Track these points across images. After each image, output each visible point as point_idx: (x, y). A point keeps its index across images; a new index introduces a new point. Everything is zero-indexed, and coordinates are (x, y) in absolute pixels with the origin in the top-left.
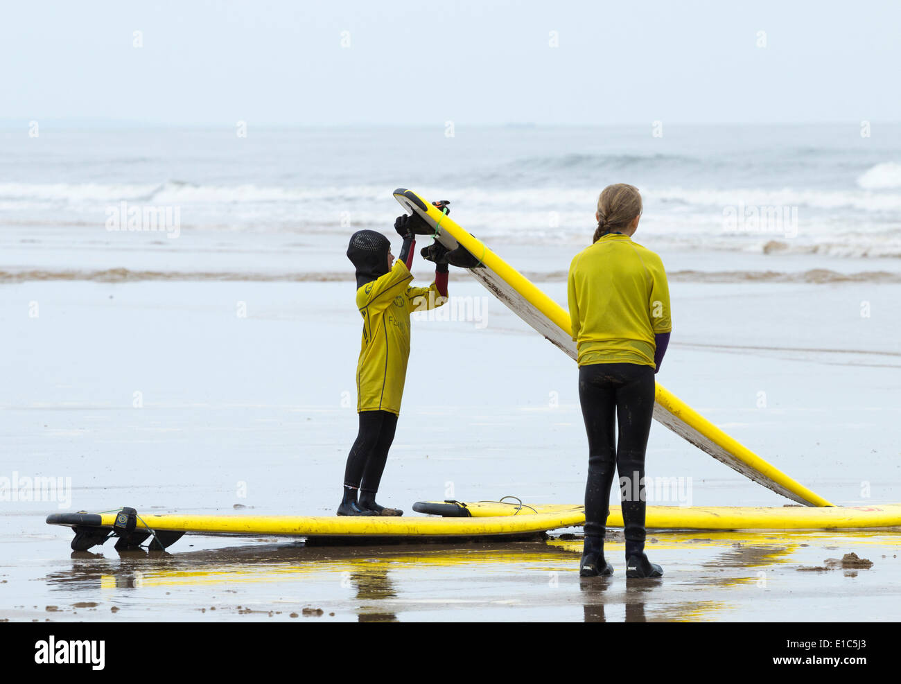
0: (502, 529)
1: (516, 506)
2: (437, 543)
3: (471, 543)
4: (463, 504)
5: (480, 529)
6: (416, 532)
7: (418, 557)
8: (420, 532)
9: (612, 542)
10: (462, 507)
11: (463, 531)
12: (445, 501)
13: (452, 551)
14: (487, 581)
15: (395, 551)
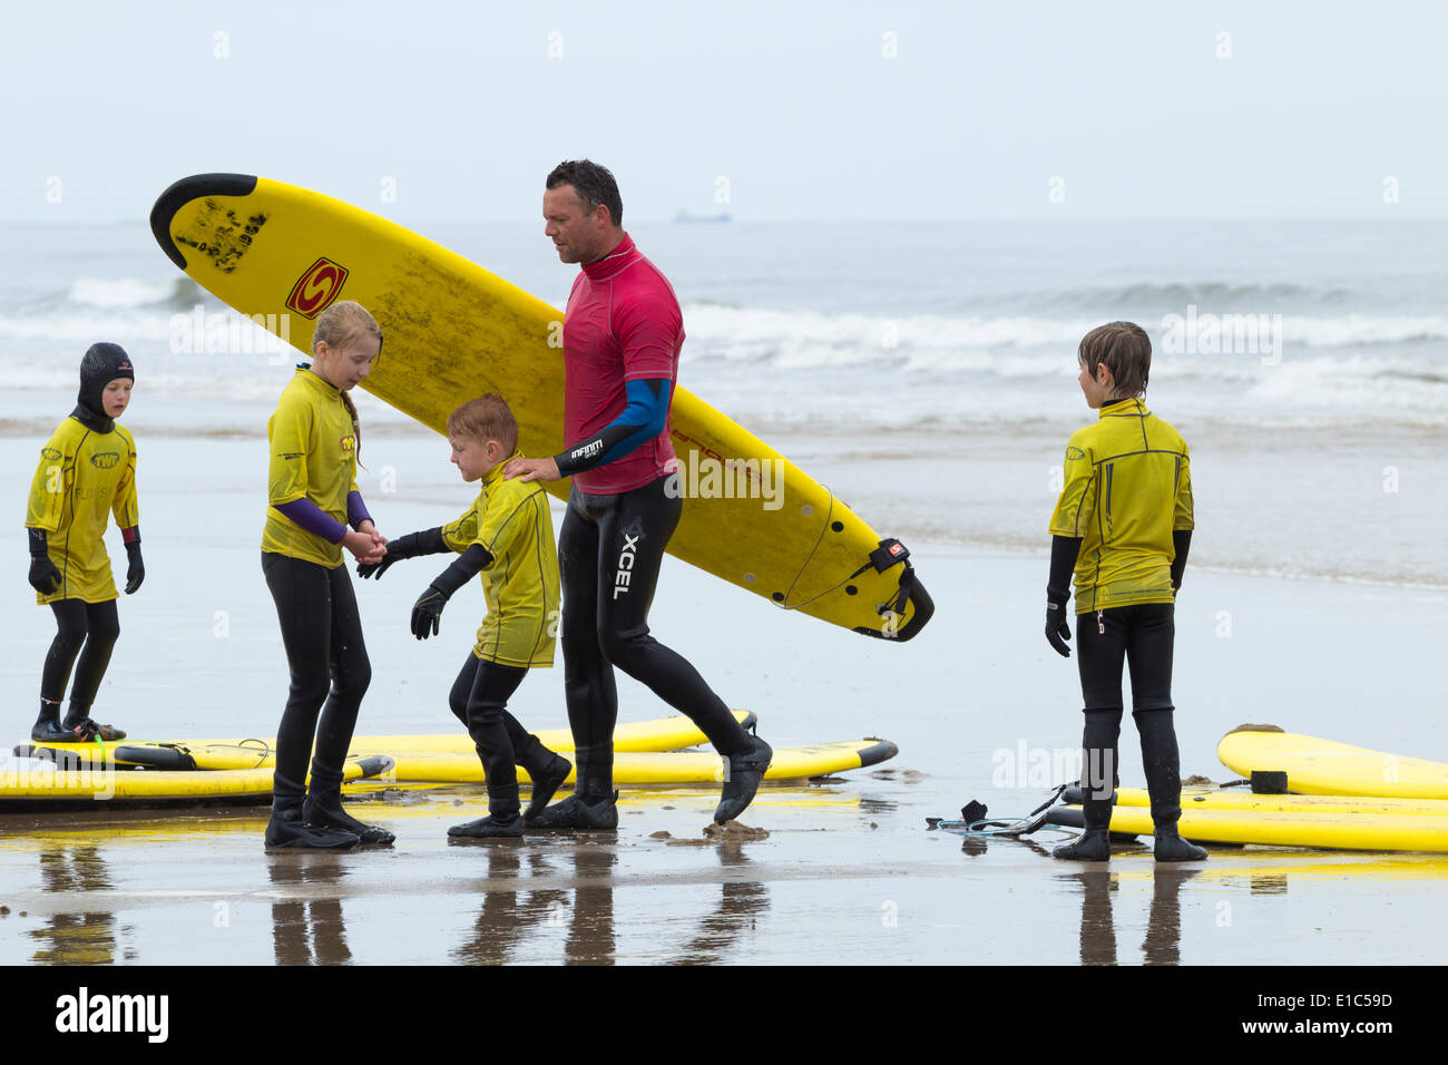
0: (245, 787)
1: (260, 752)
2: (151, 808)
3: (200, 808)
4: (185, 749)
5: (213, 787)
6: (122, 793)
7: (125, 829)
8: (128, 793)
9: (397, 805)
10: (184, 753)
11: (189, 791)
12: (160, 745)
13: (175, 820)
14: (234, 863)
15: (96, 820)
